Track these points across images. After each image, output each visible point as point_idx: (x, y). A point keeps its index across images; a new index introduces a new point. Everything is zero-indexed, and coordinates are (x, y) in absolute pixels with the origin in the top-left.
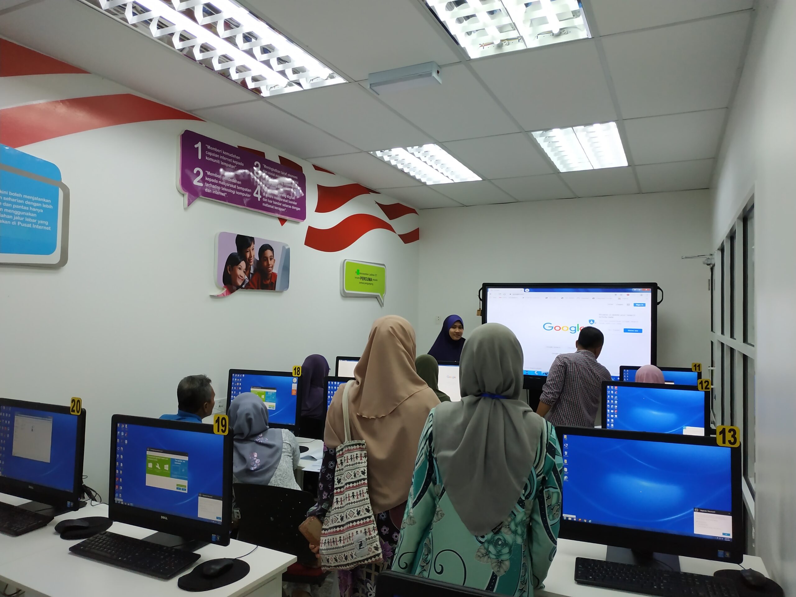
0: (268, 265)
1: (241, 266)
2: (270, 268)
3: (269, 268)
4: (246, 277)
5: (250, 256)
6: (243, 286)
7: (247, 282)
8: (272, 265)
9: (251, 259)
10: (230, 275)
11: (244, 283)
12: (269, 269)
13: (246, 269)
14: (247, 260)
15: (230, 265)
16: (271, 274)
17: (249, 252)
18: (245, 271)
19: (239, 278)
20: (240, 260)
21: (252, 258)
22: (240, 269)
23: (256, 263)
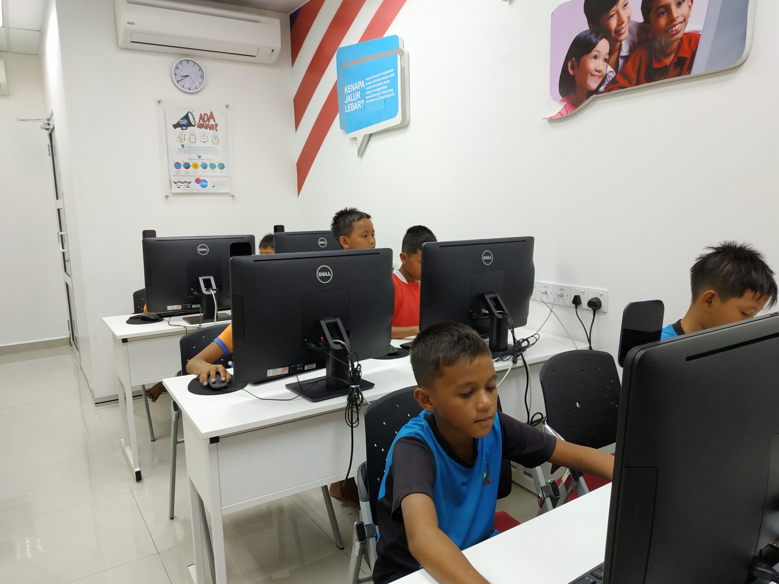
0: (671, 21)
1: (598, 51)
2: (677, 27)
3: (675, 26)
4: (610, 69)
5: (620, 23)
6: (602, 89)
7: (611, 79)
8: (682, 16)
9: (623, 28)
10: (573, 77)
11: (604, 82)
12: (674, 29)
13: (610, 53)
14: (613, 33)
15: (574, 59)
16: (682, 39)
17: (615, 17)
18: (607, 57)
19: (592, 75)
20: (595, 40)
21: (623, 26)
22: (596, 57)
23: (635, 31)
